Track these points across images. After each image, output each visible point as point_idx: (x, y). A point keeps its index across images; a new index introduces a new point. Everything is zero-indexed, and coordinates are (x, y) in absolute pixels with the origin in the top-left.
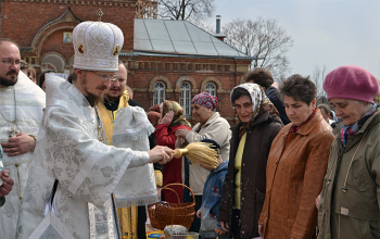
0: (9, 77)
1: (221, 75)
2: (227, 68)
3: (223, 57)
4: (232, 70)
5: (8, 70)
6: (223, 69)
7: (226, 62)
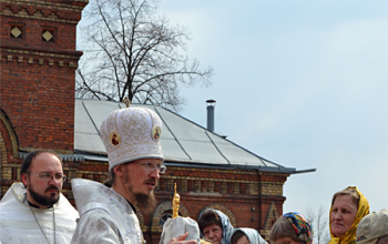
0: (48, 195)
1: (234, 201)
2: (244, 188)
3: (238, 167)
4: (253, 192)
5: (46, 186)
6: (237, 191)
7: (243, 177)
